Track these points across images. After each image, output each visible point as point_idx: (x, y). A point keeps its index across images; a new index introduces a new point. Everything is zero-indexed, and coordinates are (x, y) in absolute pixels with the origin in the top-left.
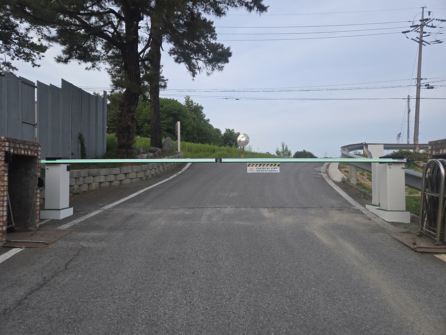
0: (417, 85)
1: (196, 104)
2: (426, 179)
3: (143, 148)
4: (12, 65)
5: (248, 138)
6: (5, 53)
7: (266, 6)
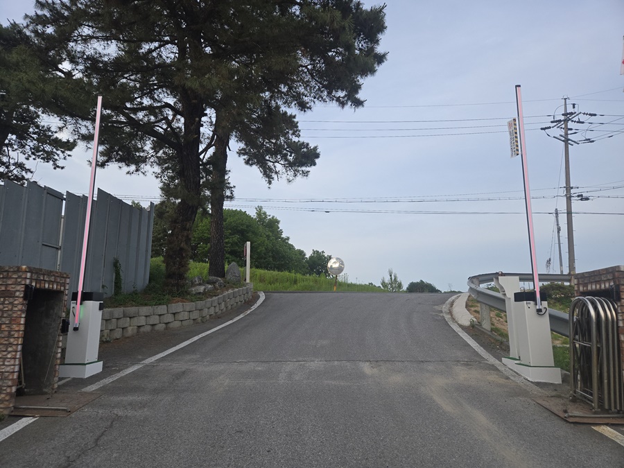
0: (566, 195)
1: (271, 217)
2: (574, 324)
3: (199, 278)
4: (25, 166)
5: (342, 263)
6: (18, 151)
7: (362, 99)
